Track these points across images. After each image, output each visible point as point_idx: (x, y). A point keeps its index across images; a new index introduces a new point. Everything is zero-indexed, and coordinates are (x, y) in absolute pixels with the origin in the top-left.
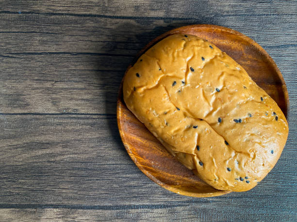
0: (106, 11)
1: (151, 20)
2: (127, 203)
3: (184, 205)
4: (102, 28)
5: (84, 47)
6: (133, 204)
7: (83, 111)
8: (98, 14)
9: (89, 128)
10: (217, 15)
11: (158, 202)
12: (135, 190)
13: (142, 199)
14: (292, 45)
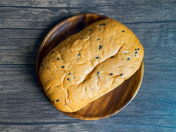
0: (32, 4)
1: (59, 9)
2: (42, 121)
3: (78, 122)
4: (29, 14)
5: (18, 25)
6: (46, 121)
7: (16, 63)
8: (27, 6)
9: (19, 73)
10: (97, 5)
11: (61, 120)
12: (47, 112)
13: (51, 118)
14: (143, 22)
